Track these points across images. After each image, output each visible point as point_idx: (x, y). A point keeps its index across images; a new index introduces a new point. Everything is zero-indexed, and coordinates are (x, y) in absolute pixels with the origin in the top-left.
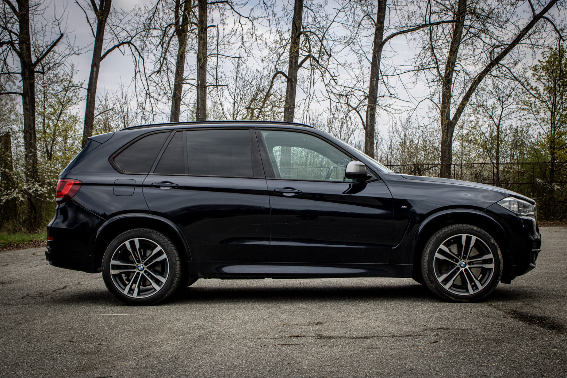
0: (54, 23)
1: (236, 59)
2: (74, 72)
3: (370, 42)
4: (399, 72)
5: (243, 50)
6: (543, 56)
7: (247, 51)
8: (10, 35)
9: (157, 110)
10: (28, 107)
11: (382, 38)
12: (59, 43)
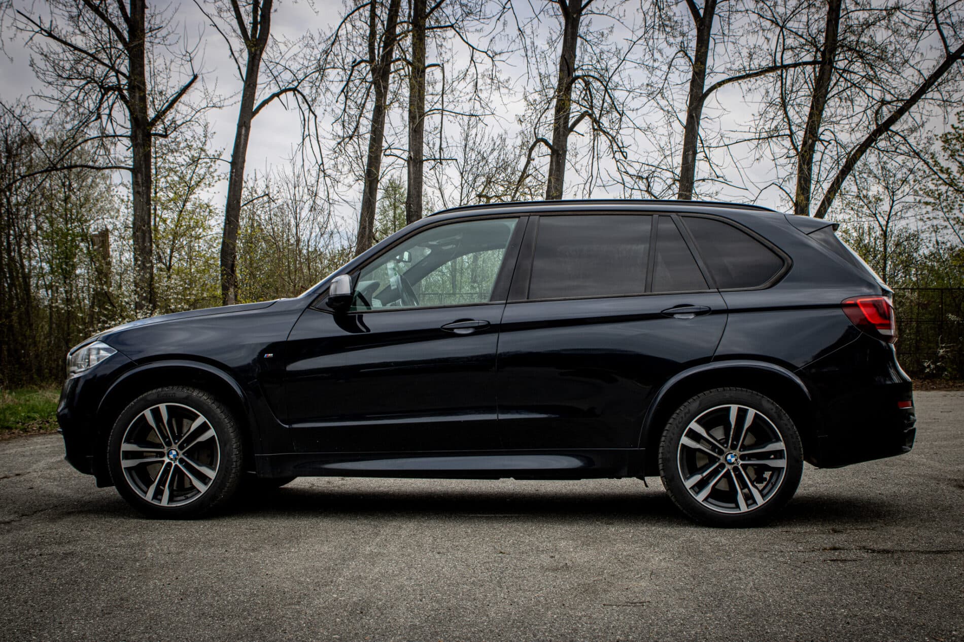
0: (184, 58)
1: (464, 117)
2: (209, 135)
3: (684, 93)
4: (727, 142)
5: (477, 104)
6: (959, 119)
7: (483, 105)
8: (117, 76)
9: (336, 197)
10: (140, 190)
11: (702, 87)
12: (191, 89)
